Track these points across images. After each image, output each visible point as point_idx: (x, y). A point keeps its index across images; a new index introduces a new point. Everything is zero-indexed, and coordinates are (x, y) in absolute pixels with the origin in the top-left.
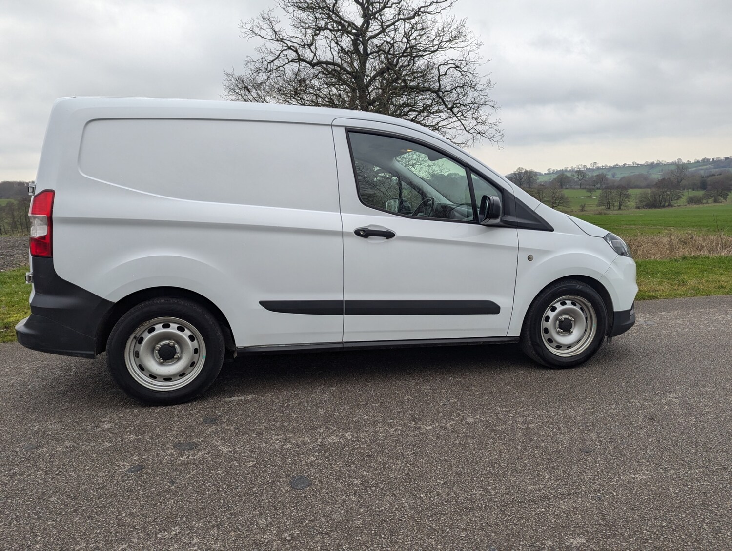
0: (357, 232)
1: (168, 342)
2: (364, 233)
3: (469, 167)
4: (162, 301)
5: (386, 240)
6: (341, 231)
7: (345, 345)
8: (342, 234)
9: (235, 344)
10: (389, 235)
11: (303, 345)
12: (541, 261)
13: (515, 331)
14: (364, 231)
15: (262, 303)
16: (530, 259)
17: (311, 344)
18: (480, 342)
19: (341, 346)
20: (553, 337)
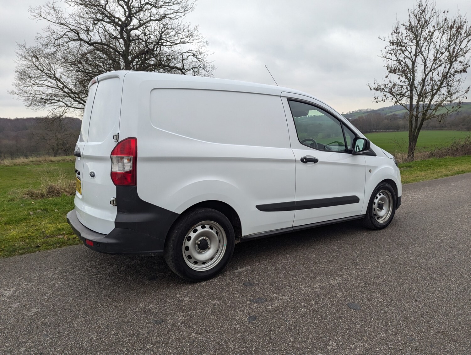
0: (302, 160)
1: (203, 238)
2: (305, 160)
3: (342, 122)
4: (203, 210)
5: (314, 164)
6: (294, 160)
7: (295, 228)
8: (295, 161)
9: (242, 235)
10: (315, 161)
11: (273, 231)
12: (375, 172)
13: (364, 212)
14: (306, 159)
15: (257, 207)
16: (370, 171)
17: (277, 230)
18: (350, 219)
19: (292, 229)
20: (377, 213)
